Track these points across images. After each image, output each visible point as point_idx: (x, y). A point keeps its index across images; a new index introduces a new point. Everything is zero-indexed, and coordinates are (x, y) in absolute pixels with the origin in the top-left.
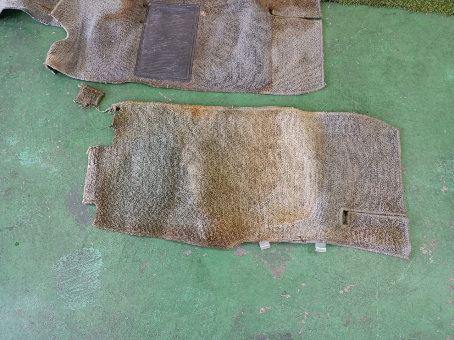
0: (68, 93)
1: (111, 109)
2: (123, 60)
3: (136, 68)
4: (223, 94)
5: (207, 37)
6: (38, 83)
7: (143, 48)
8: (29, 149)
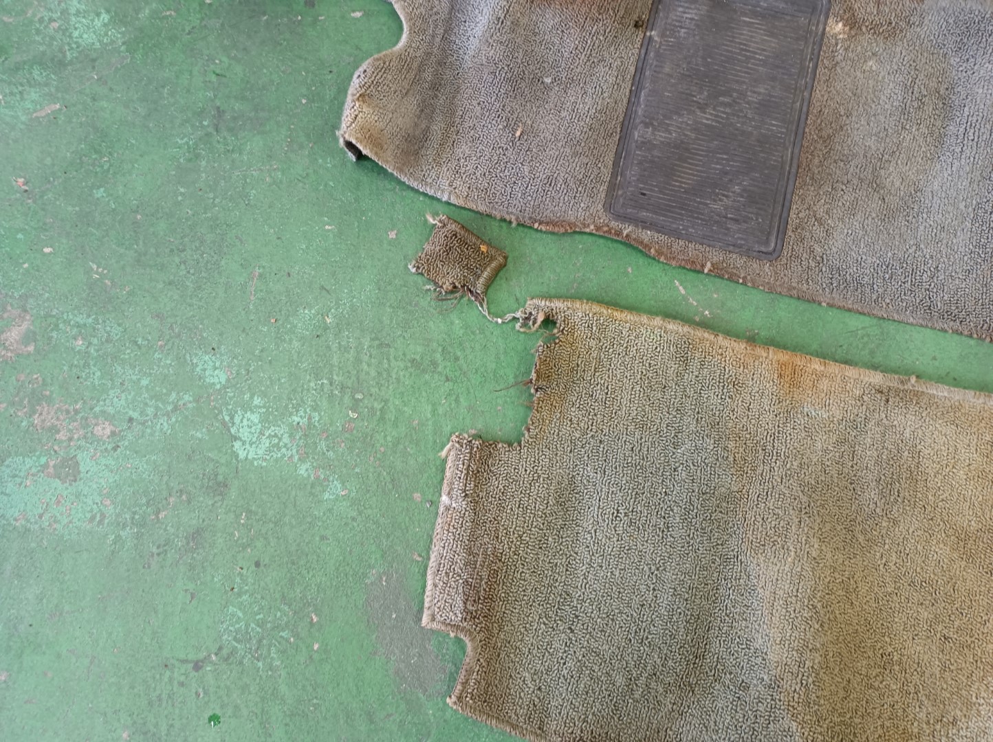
0: (392, 235)
1: (524, 316)
2: (575, 154)
3: (612, 187)
4: (875, 321)
5: (842, 113)
6: (301, 184)
7: (638, 121)
8: (264, 407)
